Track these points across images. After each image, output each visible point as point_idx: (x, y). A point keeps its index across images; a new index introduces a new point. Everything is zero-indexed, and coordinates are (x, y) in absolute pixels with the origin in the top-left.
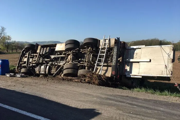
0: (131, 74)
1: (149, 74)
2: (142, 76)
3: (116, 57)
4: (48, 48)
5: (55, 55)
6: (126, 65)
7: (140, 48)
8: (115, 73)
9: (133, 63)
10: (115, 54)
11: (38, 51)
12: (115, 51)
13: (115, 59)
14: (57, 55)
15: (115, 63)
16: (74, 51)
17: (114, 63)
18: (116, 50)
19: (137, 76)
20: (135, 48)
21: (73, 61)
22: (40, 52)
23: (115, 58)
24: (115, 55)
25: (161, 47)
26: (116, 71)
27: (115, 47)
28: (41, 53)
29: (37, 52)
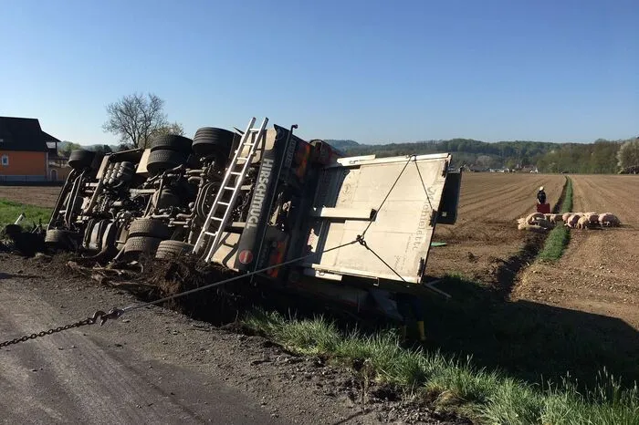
0: (314, 266)
1: (360, 269)
2: (343, 276)
3: (262, 199)
4: (123, 164)
5: (141, 188)
6: (313, 230)
7: (358, 167)
8: (249, 257)
9: (332, 224)
10: (261, 187)
11: (99, 175)
12: (263, 178)
13: (260, 207)
14: (146, 188)
15: (257, 221)
16: (169, 175)
17: (254, 220)
18: (269, 173)
19: (329, 273)
20: (344, 165)
21: (160, 211)
22: (104, 175)
23: (260, 203)
24: (261, 190)
25: (415, 160)
26: (252, 251)
27: (265, 160)
28: (105, 181)
29: (97, 177)
